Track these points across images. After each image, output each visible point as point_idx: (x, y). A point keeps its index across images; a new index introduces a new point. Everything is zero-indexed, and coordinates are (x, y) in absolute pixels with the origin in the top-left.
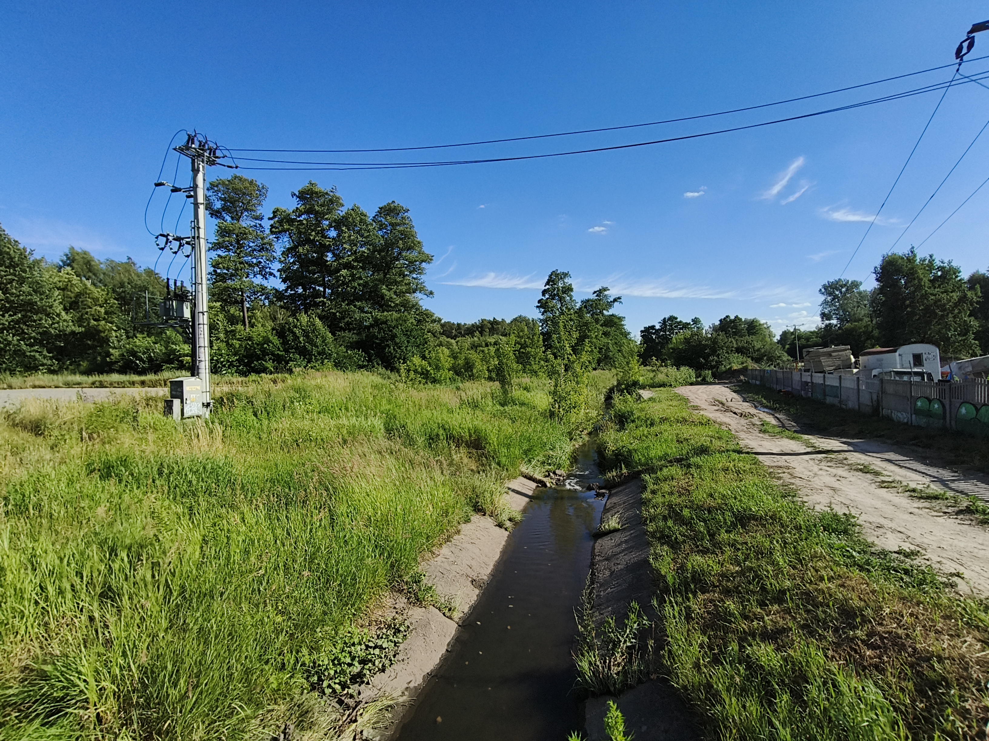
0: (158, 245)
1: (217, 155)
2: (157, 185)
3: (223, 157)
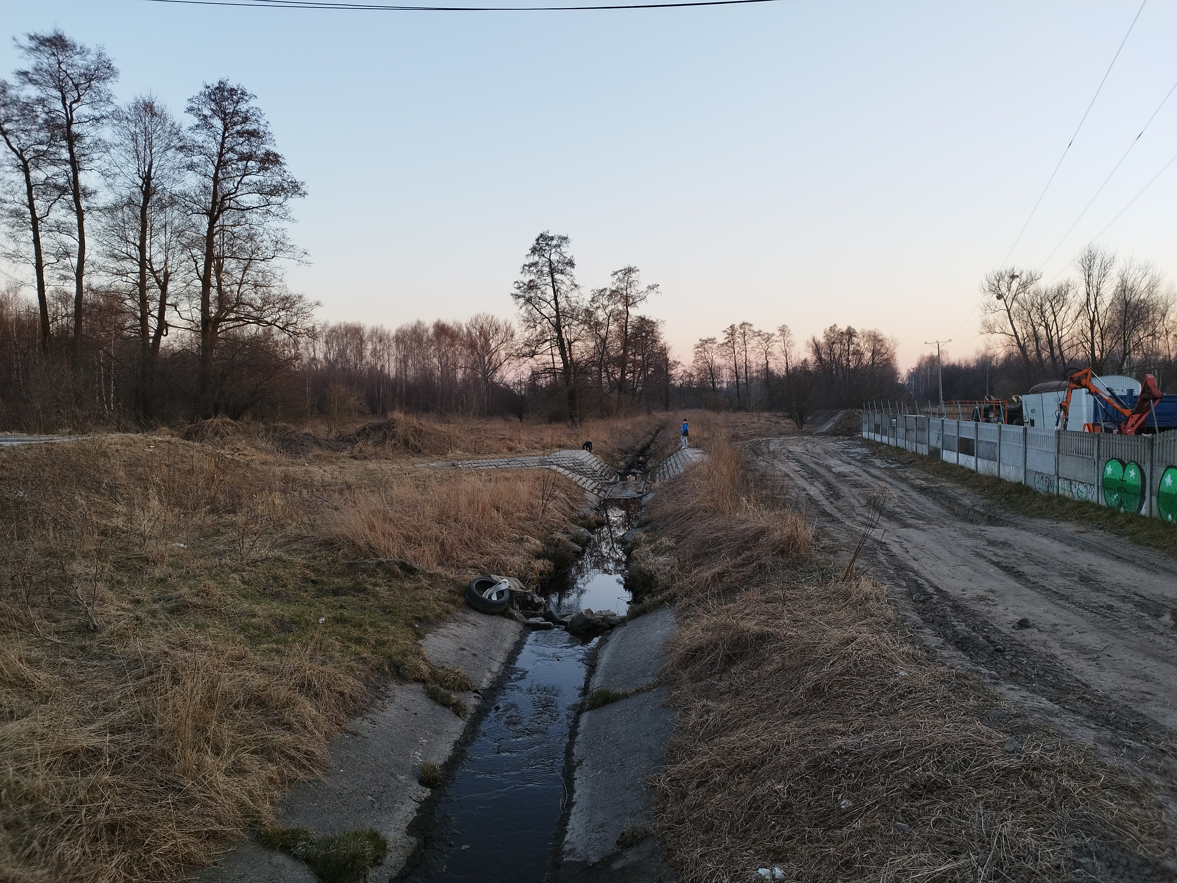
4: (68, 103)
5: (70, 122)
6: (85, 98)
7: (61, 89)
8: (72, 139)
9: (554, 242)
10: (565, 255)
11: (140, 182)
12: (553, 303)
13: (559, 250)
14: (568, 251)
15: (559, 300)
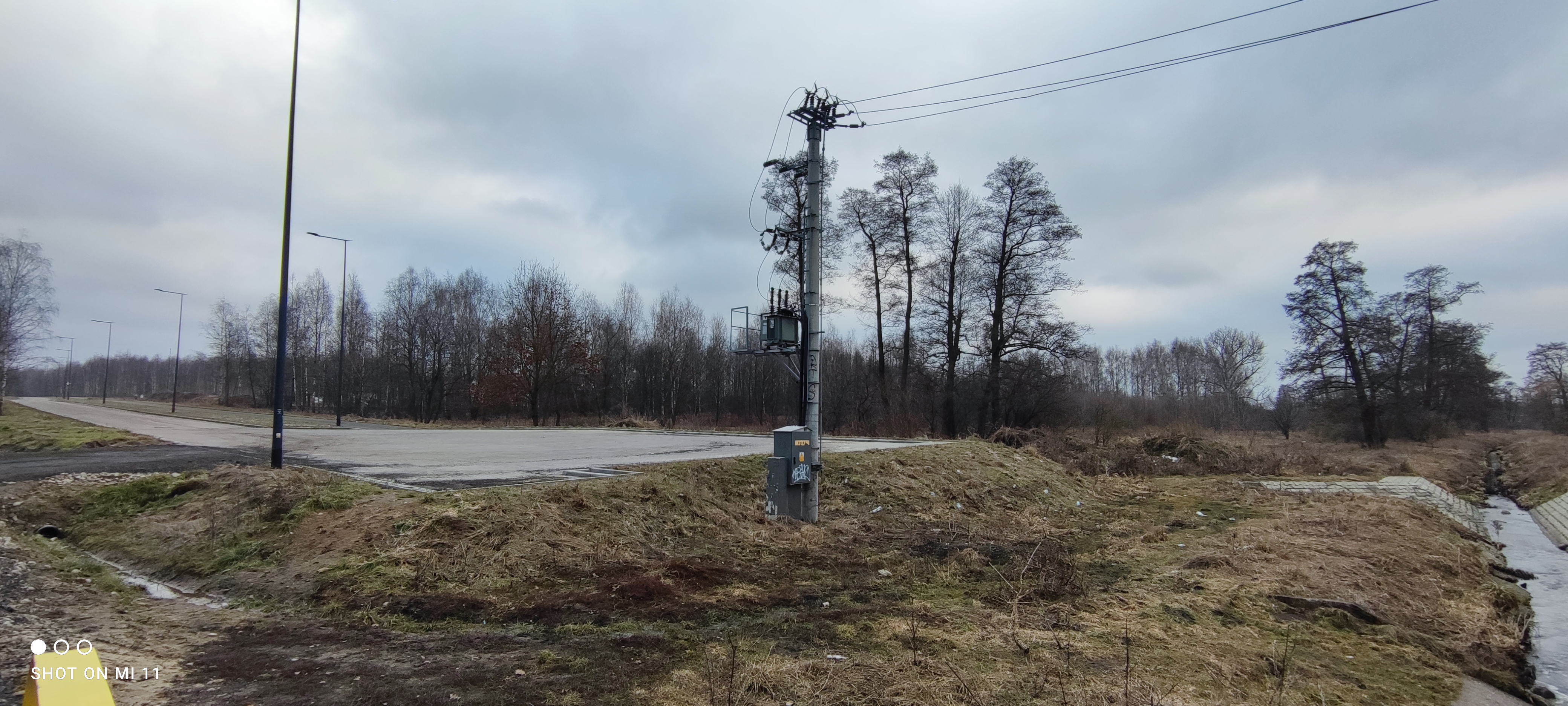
0: (763, 244)
1: (837, 113)
2: (767, 164)
3: (849, 114)
4: (905, 196)
5: (905, 210)
6: (917, 191)
7: (901, 188)
8: (906, 221)
9: (1336, 249)
10: (1350, 261)
11: (951, 244)
12: (1337, 313)
13: (1342, 257)
14: (1354, 258)
15: (1345, 309)
